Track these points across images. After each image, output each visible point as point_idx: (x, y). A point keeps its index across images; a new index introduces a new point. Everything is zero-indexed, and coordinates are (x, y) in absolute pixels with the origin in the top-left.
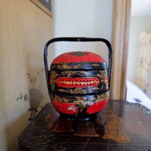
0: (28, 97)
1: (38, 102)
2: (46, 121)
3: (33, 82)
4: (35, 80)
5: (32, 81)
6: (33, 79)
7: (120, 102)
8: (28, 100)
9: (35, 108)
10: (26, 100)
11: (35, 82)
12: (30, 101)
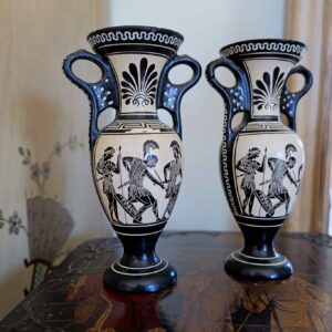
0: (25, 223)
1: (54, 240)
2: (71, 297)
3: (41, 178)
4: (47, 170)
5: (35, 174)
6: (41, 168)
7: (313, 241)
8: (22, 232)
9: (46, 258)
10: (17, 232)
11: (46, 177)
12: (29, 235)
